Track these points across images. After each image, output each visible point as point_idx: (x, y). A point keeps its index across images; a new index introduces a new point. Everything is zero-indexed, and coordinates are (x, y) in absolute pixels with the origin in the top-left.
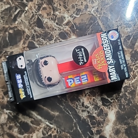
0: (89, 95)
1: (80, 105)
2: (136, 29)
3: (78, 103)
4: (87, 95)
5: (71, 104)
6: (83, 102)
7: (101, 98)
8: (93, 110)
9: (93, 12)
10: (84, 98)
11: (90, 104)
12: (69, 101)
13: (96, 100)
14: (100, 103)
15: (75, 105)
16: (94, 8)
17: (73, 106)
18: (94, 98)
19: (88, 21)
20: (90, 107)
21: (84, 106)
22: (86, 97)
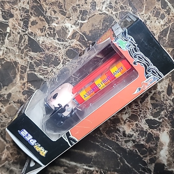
0: (129, 121)
1: (121, 136)
2: (171, 19)
3: (118, 133)
4: (126, 122)
5: (109, 137)
6: (123, 131)
7: (146, 120)
8: (139, 137)
9: (105, 10)
10: (124, 126)
11: (133, 132)
12: (106, 134)
13: (140, 125)
14: (146, 127)
15: (114, 137)
16: (105, 4)
17: (113, 139)
18: (137, 122)
19: (102, 24)
20: (135, 134)
21: (126, 135)
22: (126, 124)
